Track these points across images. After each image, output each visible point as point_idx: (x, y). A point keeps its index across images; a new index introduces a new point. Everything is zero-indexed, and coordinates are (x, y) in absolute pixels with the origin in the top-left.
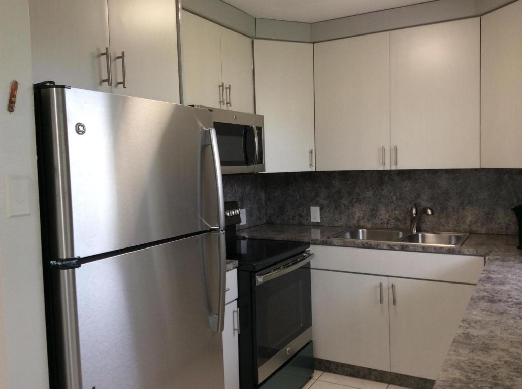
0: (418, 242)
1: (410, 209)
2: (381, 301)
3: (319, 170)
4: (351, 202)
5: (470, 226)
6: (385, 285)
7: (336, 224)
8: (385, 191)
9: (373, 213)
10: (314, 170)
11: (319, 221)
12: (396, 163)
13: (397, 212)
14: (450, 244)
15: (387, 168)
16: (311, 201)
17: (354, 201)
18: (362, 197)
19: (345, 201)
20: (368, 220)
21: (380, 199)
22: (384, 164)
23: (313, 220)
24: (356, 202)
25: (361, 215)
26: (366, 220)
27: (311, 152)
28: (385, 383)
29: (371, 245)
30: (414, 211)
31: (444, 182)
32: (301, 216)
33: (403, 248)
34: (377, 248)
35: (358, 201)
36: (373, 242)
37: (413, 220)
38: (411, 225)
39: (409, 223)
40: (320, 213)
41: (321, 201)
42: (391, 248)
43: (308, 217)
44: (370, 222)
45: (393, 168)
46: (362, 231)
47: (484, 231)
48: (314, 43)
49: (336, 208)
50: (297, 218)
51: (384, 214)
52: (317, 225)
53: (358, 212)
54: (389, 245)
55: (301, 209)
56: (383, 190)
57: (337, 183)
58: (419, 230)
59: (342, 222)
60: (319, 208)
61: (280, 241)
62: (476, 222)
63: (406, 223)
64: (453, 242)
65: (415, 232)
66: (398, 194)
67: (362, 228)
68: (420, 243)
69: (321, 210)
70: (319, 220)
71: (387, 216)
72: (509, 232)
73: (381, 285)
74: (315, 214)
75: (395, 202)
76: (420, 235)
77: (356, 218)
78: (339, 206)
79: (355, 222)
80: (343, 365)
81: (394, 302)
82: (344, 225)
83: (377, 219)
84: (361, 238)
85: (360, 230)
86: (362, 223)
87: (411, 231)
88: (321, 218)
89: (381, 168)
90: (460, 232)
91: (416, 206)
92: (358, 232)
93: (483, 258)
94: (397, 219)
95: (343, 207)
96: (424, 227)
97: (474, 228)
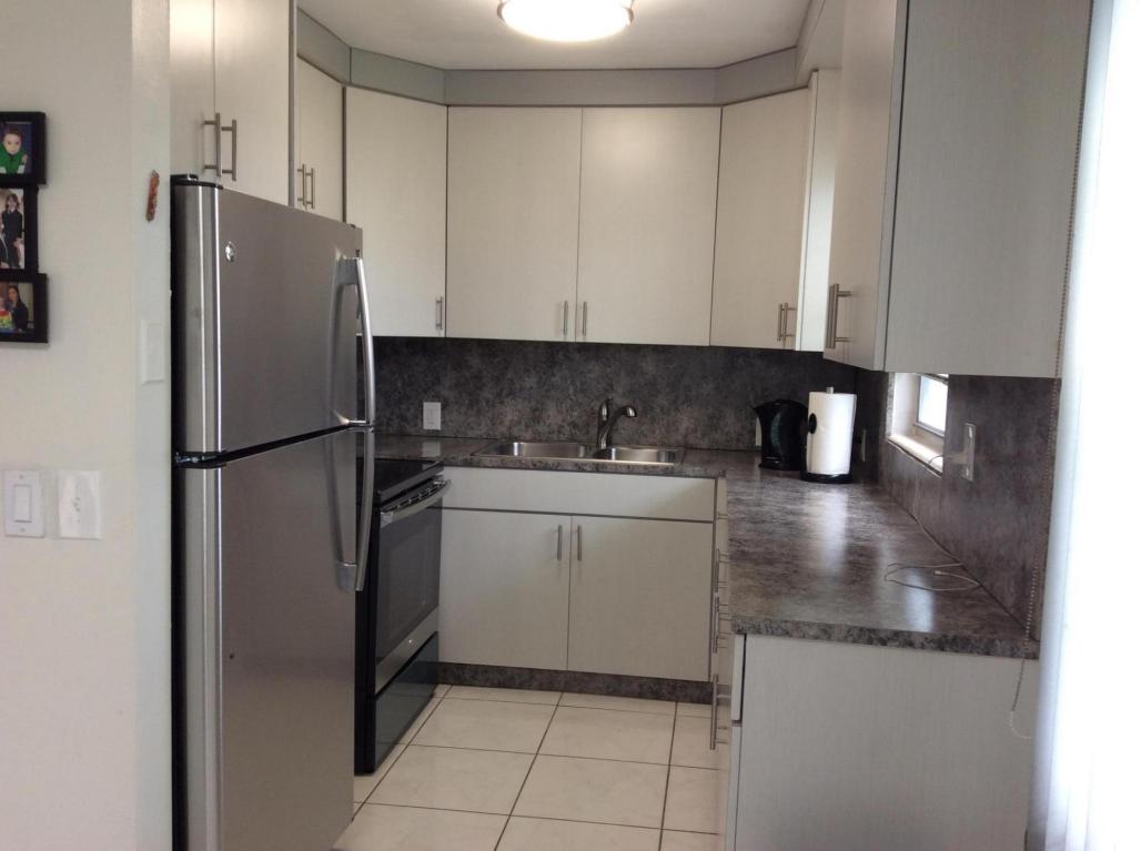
0: (610, 458)
1: (597, 408)
2: (559, 556)
3: (450, 335)
4: (499, 395)
5: (685, 436)
6: (566, 529)
7: (471, 434)
8: (556, 380)
9: (536, 416)
10: (443, 335)
11: (439, 428)
12: (584, 332)
13: (575, 414)
14: (658, 460)
15: (570, 338)
16: (425, 391)
17: (504, 393)
18: (518, 386)
19: (487, 394)
20: (527, 426)
21: (548, 390)
22: (565, 331)
23: (427, 426)
24: (507, 396)
25: (516, 418)
26: (523, 427)
27: (439, 302)
29: (546, 464)
30: (604, 412)
31: (649, 366)
32: (403, 418)
33: (598, 469)
34: (557, 470)
35: (511, 393)
36: (551, 460)
37: (602, 426)
38: (599, 432)
39: (594, 431)
40: (443, 416)
41: (445, 393)
42: (580, 468)
43: (419, 421)
44: (530, 430)
45: (580, 339)
46: (519, 446)
47: (704, 444)
48: (448, 106)
49: (471, 405)
50: (395, 423)
51: (553, 416)
52: (433, 436)
53: (511, 412)
54: (576, 464)
55: (404, 407)
56: (554, 375)
57: (475, 362)
58: (609, 443)
59: (482, 429)
60: (439, 405)
62: (695, 431)
63: (588, 432)
64: (663, 458)
65: (604, 446)
66: (578, 383)
67: (517, 440)
68: (613, 460)
69: (443, 408)
70: (438, 426)
71: (560, 418)
72: (741, 447)
73: (560, 527)
74: (432, 416)
75: (573, 397)
76: (614, 450)
77: (507, 423)
78: (478, 402)
79: (505, 430)
80: (486, 669)
81: (579, 557)
82: (485, 436)
83: (542, 424)
84: (516, 453)
85: (516, 444)
86: (515, 431)
87: (598, 444)
88: (443, 423)
89: (560, 339)
90: (670, 446)
91: (608, 403)
92: (513, 446)
93: (712, 482)
94: (574, 425)
95: (484, 404)
96: (616, 437)
97: (692, 440)
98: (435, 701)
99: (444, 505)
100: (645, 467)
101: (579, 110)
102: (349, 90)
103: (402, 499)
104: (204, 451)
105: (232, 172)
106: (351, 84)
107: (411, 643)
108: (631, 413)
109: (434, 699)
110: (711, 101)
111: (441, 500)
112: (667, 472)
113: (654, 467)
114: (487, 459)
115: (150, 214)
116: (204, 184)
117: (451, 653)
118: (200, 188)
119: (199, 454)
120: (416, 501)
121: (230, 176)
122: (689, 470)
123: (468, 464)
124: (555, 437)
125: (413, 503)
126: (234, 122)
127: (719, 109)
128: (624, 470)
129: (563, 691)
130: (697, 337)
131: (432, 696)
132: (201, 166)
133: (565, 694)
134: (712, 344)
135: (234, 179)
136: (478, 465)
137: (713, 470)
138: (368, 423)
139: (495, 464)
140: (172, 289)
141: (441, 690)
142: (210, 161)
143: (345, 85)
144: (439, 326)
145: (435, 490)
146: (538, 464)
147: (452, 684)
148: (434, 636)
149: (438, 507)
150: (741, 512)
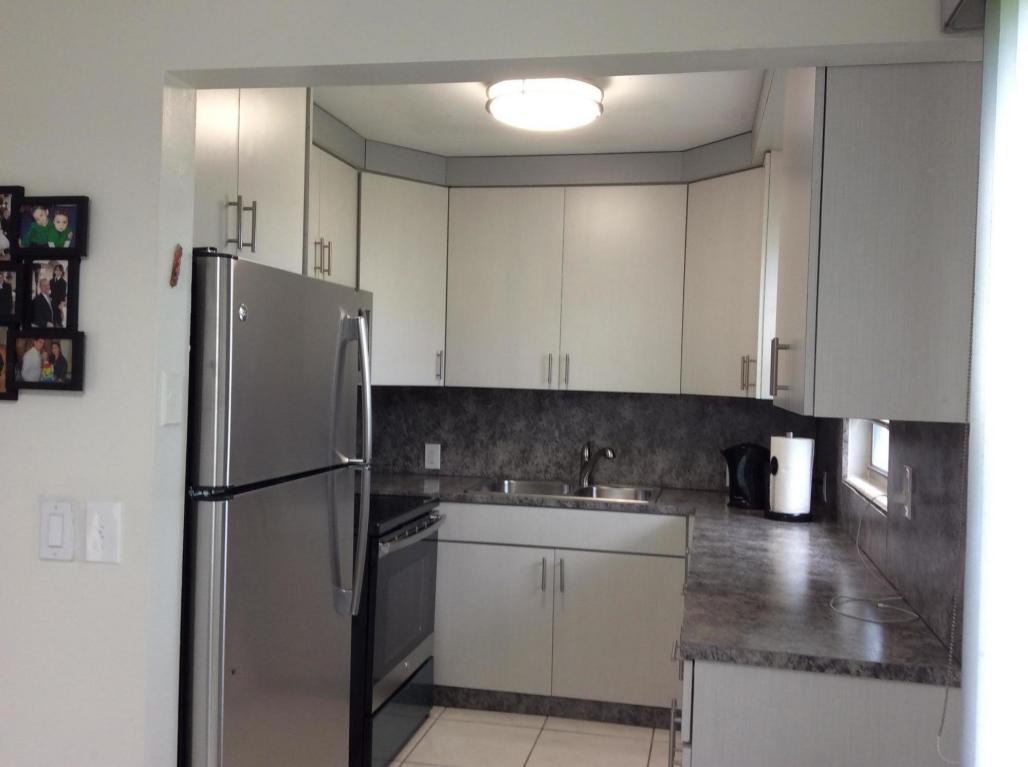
0: (591, 496)
1: (580, 450)
2: (543, 587)
3: (448, 384)
4: (492, 437)
5: (661, 477)
6: (550, 562)
7: (466, 472)
8: (544, 423)
9: (525, 456)
10: (442, 384)
11: (439, 467)
12: (567, 381)
13: (560, 455)
14: (636, 498)
15: (554, 386)
16: (427, 434)
17: (497, 436)
18: (509, 430)
19: (482, 436)
20: (517, 466)
21: (535, 434)
22: (550, 380)
23: (428, 466)
24: (500, 438)
25: (507, 458)
26: (513, 467)
27: (439, 355)
28: (541, 714)
29: (532, 501)
30: (586, 453)
31: (627, 412)
32: (407, 458)
33: (578, 506)
34: (541, 506)
35: (504, 436)
36: (536, 497)
37: (584, 466)
38: (581, 473)
39: (577, 471)
40: (442, 455)
41: (444, 435)
42: (562, 505)
43: (421, 461)
44: (519, 470)
45: (563, 387)
46: (510, 484)
47: (679, 484)
48: (450, 187)
49: (467, 447)
50: (401, 461)
51: (541, 457)
52: (434, 474)
53: (502, 453)
54: (559, 501)
55: (408, 448)
56: (541, 420)
57: (471, 408)
58: (591, 482)
59: (477, 468)
60: (439, 446)
61: (389, 496)
62: (670, 471)
63: (571, 472)
64: (640, 496)
65: (586, 484)
66: (563, 427)
67: (508, 478)
68: (595, 498)
69: (443, 449)
70: (437, 465)
71: (545, 460)
72: (713, 487)
73: (544, 561)
74: (433, 456)
75: (558, 440)
76: (595, 489)
77: (499, 463)
78: (473, 443)
79: (497, 469)
80: (477, 693)
81: (562, 588)
82: (479, 475)
83: (530, 464)
84: (506, 491)
85: (506, 482)
86: (506, 471)
87: (581, 484)
88: (442, 463)
89: (545, 387)
90: (647, 485)
91: (589, 445)
92: (503, 484)
93: (683, 519)
94: (560, 466)
95: (478, 445)
96: (597, 477)
97: (667, 480)
98: (429, 722)
99: (440, 537)
100: (622, 505)
101: (562, 188)
102: (364, 174)
103: (399, 532)
104: (214, 485)
105: (252, 245)
106: (365, 170)
107: (407, 666)
108: (610, 454)
109: (428, 720)
110: (678, 179)
111: (436, 533)
112: (642, 510)
113: (629, 504)
114: (478, 496)
115: (174, 281)
116: (222, 255)
117: (447, 675)
118: (219, 258)
119: (209, 489)
120: (412, 533)
121: (250, 248)
122: (661, 507)
123: (462, 500)
124: (542, 476)
125: (410, 535)
126: (254, 203)
127: (685, 186)
128: (602, 507)
129: (547, 716)
130: (668, 386)
131: (427, 717)
132: (224, 240)
133: (550, 718)
134: (683, 392)
135: (253, 250)
136: (471, 501)
137: (683, 509)
138: (365, 461)
139: (485, 500)
140: (191, 344)
141: (436, 712)
142: (232, 236)
143: (360, 171)
144: (439, 376)
145: (431, 523)
146: (524, 501)
147: (447, 706)
148: (429, 661)
149: (434, 540)
150: (704, 547)
